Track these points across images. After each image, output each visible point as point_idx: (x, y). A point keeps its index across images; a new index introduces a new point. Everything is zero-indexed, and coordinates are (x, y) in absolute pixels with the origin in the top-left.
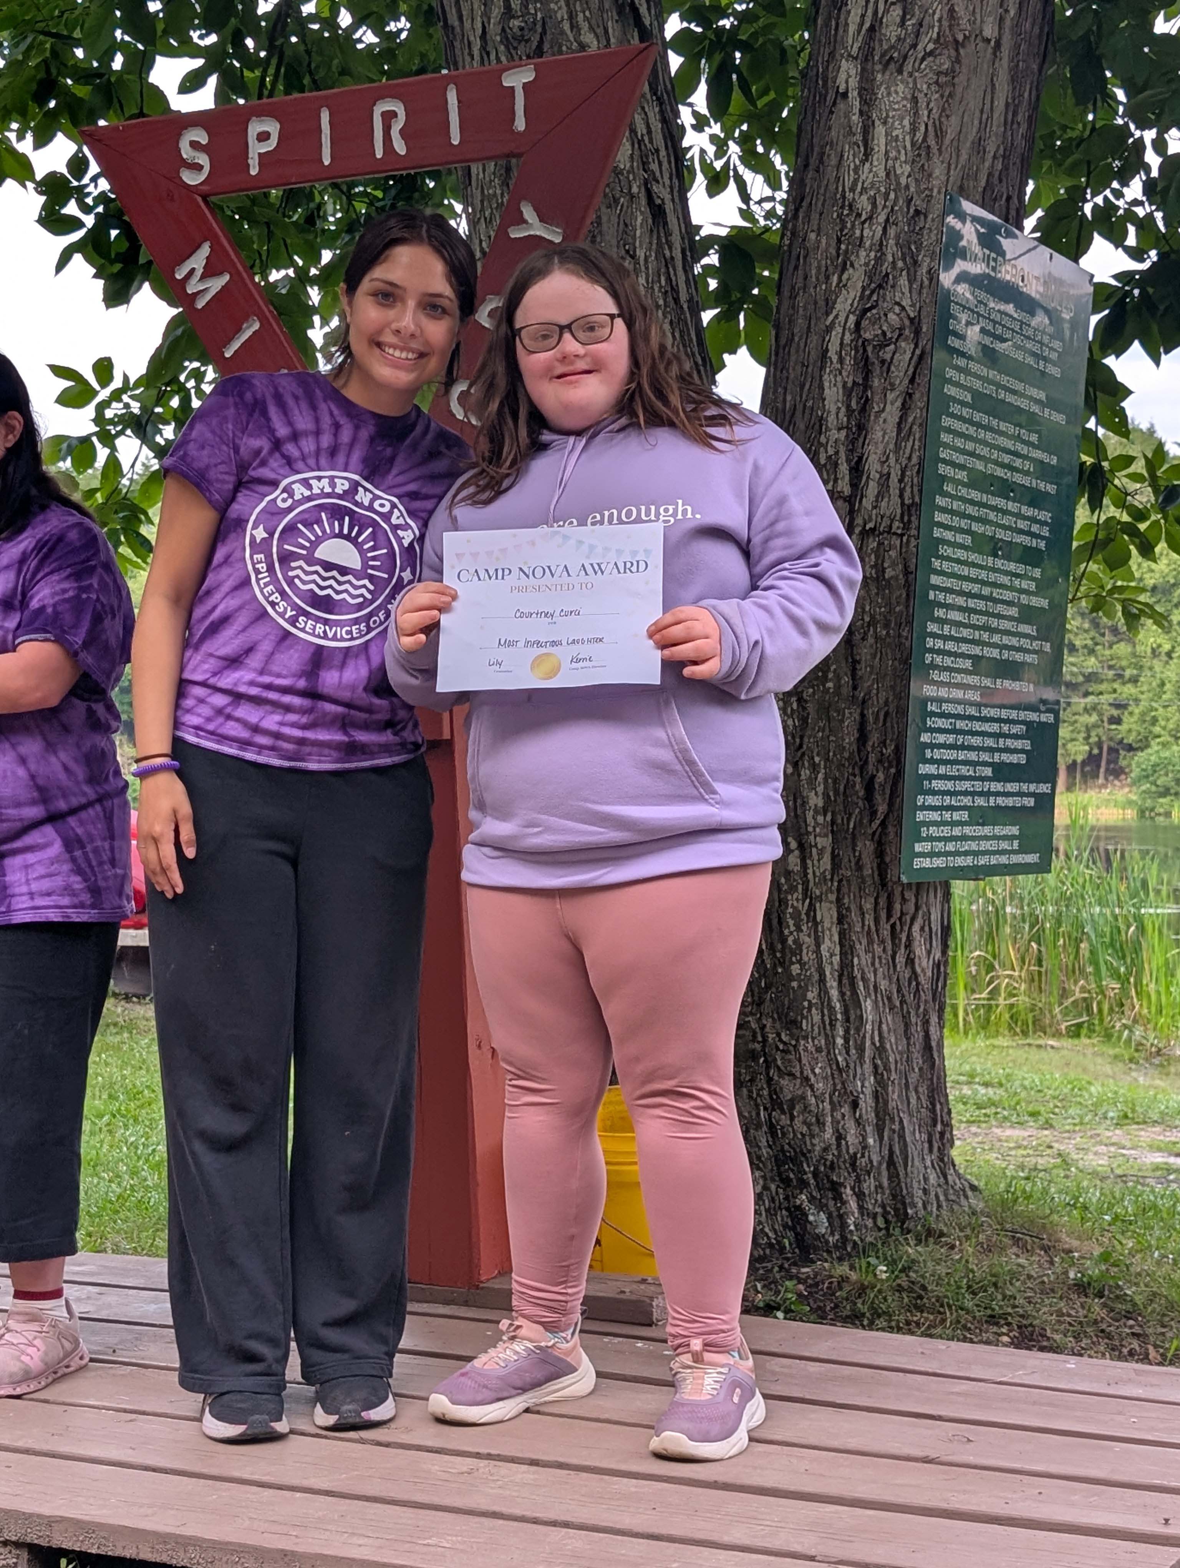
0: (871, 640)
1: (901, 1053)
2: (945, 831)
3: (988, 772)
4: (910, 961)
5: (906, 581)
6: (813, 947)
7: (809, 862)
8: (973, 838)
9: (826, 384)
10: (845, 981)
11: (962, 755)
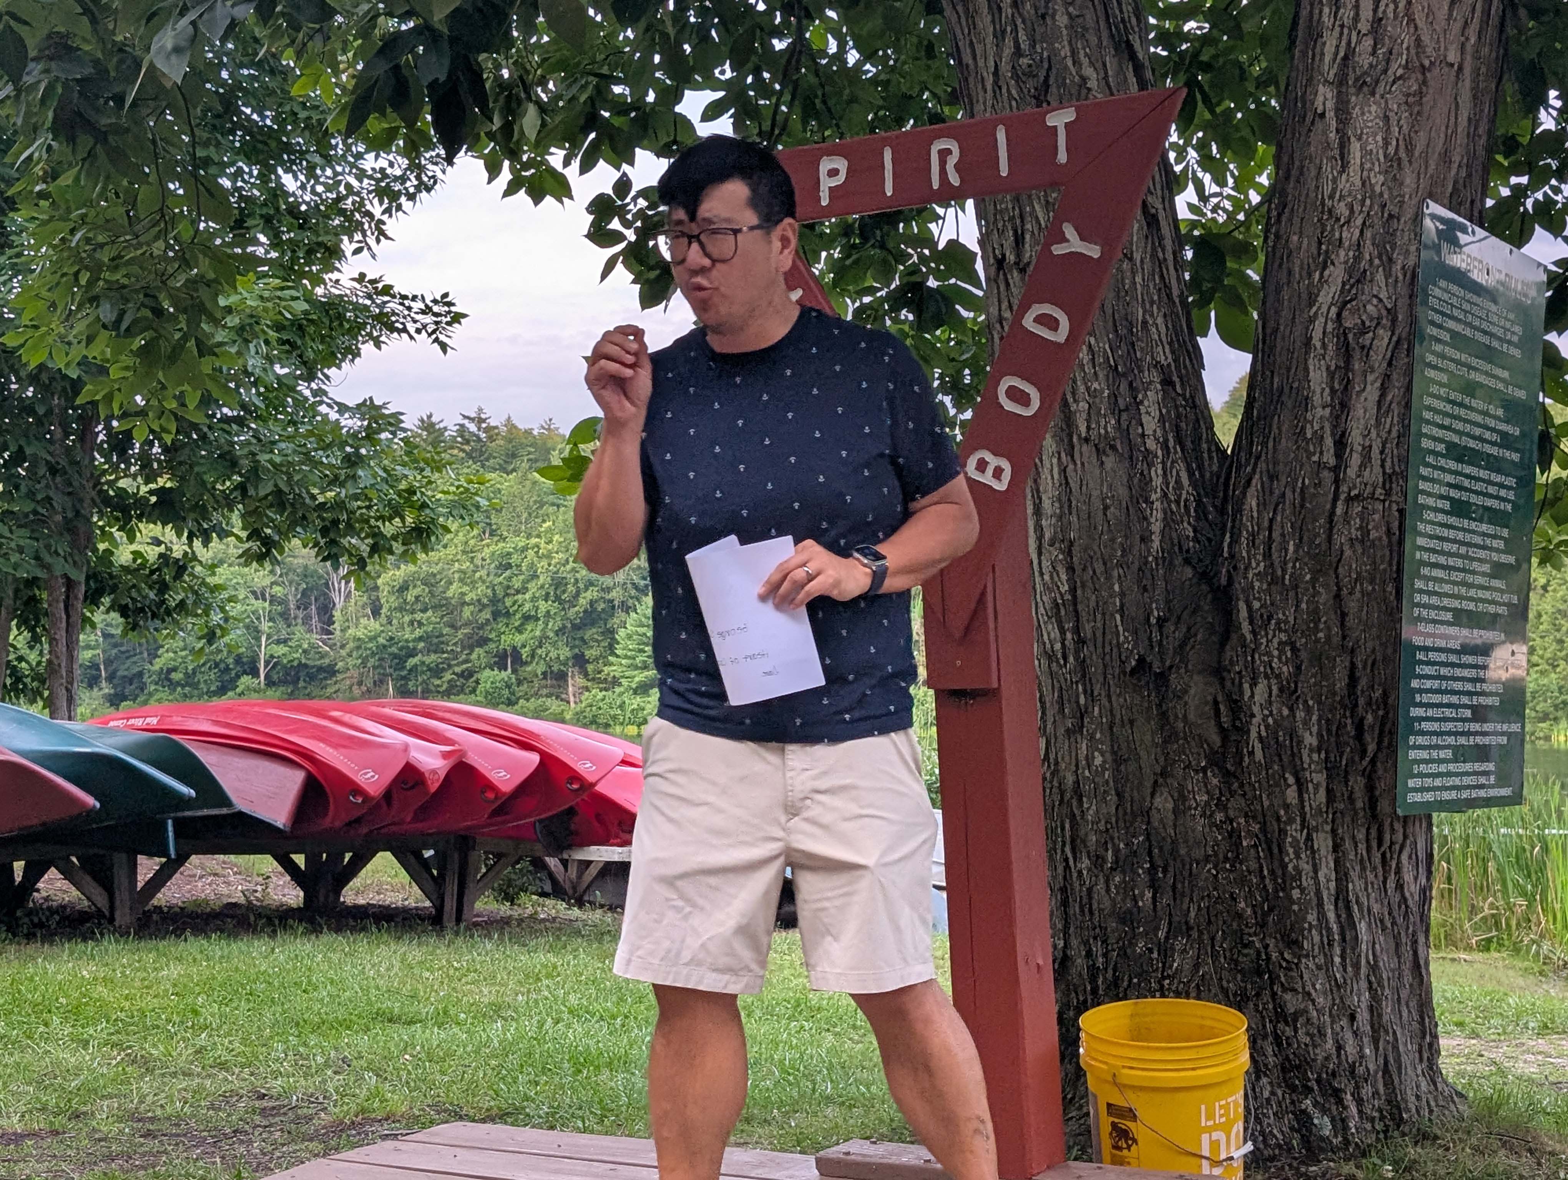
0: (1358, 595)
1: (1393, 971)
2: (1433, 768)
3: (1468, 713)
4: (1400, 887)
5: (1390, 542)
6: (1311, 874)
7: (1306, 796)
8: (1457, 775)
9: (1311, 368)
10: (1341, 904)
11: (1446, 699)
